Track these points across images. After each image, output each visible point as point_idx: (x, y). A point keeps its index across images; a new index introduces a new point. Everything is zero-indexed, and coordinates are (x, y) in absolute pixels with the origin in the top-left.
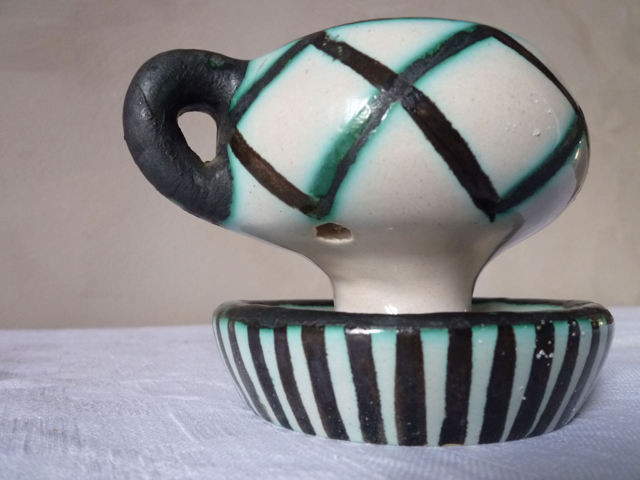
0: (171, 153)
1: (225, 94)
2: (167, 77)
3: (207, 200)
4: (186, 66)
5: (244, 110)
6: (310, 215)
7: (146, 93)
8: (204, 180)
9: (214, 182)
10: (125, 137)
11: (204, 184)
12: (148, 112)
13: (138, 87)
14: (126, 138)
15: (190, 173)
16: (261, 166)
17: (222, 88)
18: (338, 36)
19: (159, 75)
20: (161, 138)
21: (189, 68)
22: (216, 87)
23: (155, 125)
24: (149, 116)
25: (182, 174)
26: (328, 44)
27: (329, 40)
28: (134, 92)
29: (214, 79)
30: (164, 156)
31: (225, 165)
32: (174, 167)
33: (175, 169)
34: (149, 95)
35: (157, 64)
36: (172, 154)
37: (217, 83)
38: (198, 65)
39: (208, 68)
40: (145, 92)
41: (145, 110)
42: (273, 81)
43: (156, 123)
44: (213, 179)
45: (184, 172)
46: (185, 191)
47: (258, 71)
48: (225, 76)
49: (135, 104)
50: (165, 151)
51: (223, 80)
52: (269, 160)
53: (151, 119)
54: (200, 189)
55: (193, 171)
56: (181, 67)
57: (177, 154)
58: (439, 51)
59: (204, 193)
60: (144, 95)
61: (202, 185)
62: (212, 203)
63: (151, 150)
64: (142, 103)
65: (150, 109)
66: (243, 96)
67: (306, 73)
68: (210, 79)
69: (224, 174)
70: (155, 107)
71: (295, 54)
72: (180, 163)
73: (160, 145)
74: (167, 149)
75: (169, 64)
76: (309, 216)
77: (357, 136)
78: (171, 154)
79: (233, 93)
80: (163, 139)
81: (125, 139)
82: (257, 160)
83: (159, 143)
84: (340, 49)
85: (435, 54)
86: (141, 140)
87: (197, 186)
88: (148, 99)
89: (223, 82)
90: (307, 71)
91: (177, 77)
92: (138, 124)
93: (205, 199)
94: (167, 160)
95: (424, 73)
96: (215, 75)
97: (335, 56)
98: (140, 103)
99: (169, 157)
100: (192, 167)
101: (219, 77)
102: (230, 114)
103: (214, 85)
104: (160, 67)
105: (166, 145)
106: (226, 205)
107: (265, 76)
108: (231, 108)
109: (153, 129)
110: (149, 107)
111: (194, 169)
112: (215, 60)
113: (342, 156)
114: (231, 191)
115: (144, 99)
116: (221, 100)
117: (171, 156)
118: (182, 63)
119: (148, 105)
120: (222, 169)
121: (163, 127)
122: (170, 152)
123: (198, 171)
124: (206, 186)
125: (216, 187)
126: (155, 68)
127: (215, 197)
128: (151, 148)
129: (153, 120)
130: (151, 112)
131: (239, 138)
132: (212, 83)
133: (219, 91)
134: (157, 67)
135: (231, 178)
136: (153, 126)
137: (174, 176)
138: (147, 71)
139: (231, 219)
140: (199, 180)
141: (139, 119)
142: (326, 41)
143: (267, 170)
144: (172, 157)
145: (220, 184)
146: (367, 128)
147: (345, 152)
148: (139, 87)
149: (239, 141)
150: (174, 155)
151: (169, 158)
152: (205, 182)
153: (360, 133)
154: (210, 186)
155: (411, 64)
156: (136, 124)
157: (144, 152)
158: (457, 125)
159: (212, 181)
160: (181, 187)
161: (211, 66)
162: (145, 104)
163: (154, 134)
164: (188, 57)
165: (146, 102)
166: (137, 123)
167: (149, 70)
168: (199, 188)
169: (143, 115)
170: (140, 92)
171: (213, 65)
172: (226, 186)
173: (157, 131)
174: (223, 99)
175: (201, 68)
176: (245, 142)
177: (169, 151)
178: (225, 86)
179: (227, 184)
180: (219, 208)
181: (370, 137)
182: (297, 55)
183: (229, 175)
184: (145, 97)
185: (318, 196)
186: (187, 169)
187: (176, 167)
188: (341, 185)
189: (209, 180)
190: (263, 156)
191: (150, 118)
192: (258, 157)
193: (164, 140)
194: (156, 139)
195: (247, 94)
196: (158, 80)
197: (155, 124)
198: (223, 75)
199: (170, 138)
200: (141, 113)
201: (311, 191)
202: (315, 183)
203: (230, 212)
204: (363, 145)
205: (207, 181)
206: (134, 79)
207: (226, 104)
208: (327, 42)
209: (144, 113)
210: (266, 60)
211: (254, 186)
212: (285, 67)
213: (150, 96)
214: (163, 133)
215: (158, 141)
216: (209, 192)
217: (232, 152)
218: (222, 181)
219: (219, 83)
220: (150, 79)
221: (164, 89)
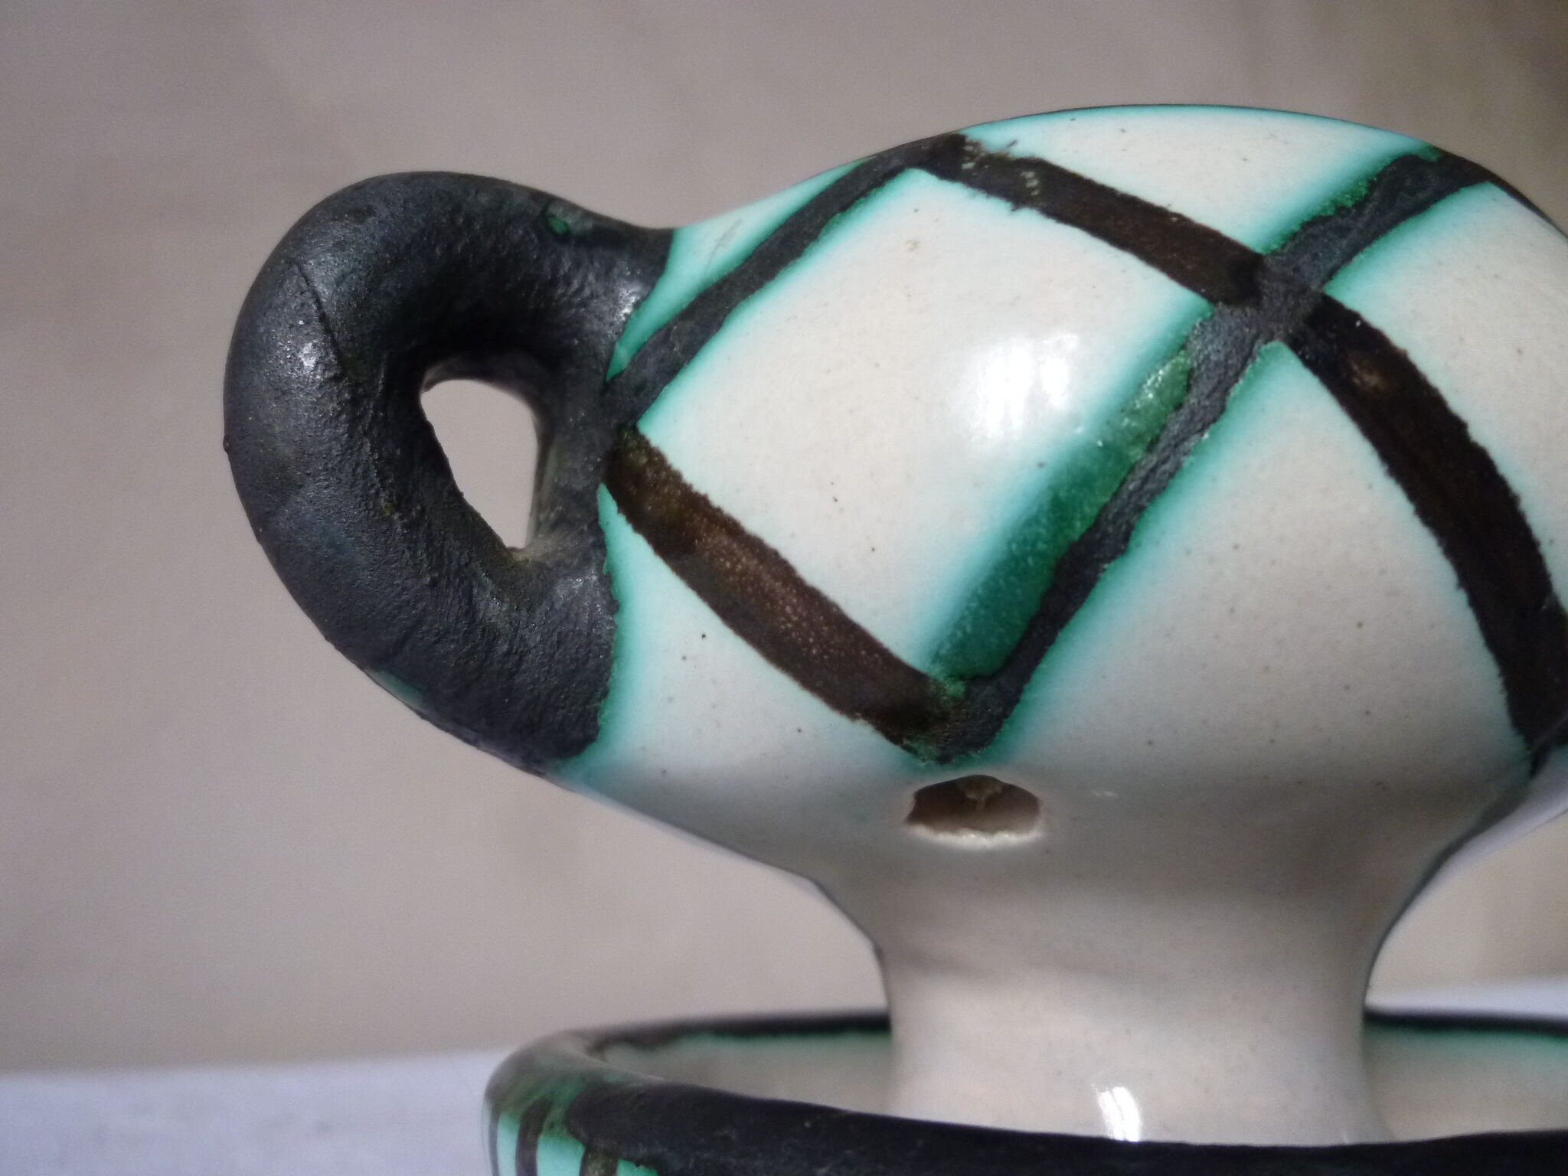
0: (401, 503)
1: (596, 322)
2: (402, 247)
3: (518, 680)
4: (469, 221)
5: (671, 370)
6: (915, 745)
7: (324, 291)
8: (511, 609)
9: (549, 618)
10: (227, 439)
11: (511, 623)
12: (327, 354)
13: (296, 269)
14: (231, 445)
15: (462, 581)
16: (739, 561)
17: (584, 304)
18: (1014, 143)
19: (374, 238)
20: (367, 448)
21: (478, 227)
22: (565, 299)
23: (347, 401)
24: (327, 367)
25: (434, 584)
26: (980, 165)
27: (983, 154)
28: (281, 285)
29: (562, 272)
30: (372, 513)
31: (586, 560)
32: (408, 554)
33: (411, 562)
34: (336, 298)
35: (371, 203)
36: (403, 506)
37: (569, 284)
38: (509, 222)
39: (540, 237)
40: (320, 288)
41: (315, 345)
42: (776, 278)
43: (353, 393)
44: (545, 606)
45: (440, 576)
46: (439, 646)
47: (714, 253)
48: (597, 265)
49: (280, 324)
50: (377, 493)
51: (591, 278)
52: (773, 539)
53: (336, 379)
54: (496, 638)
55: (474, 575)
56: (453, 221)
57: (419, 508)
58: (1367, 199)
59: (508, 653)
60: (316, 295)
61: (503, 625)
62: (536, 693)
63: (327, 487)
64: (307, 323)
65: (334, 343)
66: (660, 330)
67: (912, 250)
68: (547, 268)
69: (583, 590)
70: (353, 339)
71: (857, 198)
72: (430, 541)
73: (360, 470)
74: (384, 488)
75: (411, 205)
76: (907, 748)
77: (1136, 453)
78: (397, 508)
79: (624, 319)
80: (372, 450)
81: (227, 450)
82: (725, 541)
83: (357, 465)
84: (1032, 180)
85: (1360, 205)
86: (288, 451)
87: (484, 630)
88: (331, 311)
89: (590, 284)
90: (915, 245)
91: (438, 251)
92: (284, 393)
93: (512, 675)
94: (384, 527)
95: (1348, 257)
96: (563, 260)
97: (1019, 198)
98: (301, 322)
99: (389, 517)
100: (470, 558)
101: (577, 265)
102: (607, 387)
103: (560, 291)
104: (384, 212)
105: (383, 477)
106: (587, 702)
107: (742, 265)
108: (613, 370)
109: (340, 413)
110: (333, 337)
111: (476, 565)
112: (565, 215)
113: (1079, 527)
114: (607, 653)
115: (314, 307)
116: (576, 342)
117: (396, 517)
118: (457, 209)
119: (328, 331)
120: (578, 571)
121: (376, 408)
122: (394, 498)
123: (490, 576)
124: (516, 629)
125: (556, 634)
126: (361, 214)
127: (548, 672)
128: (326, 480)
129: (345, 382)
130: (339, 355)
131: (650, 463)
132: (553, 283)
133: (573, 311)
134: (370, 211)
135: (614, 606)
136: (340, 404)
137: (403, 589)
138: (334, 220)
139: (597, 757)
140: (493, 608)
141: (289, 377)
142: (972, 157)
143: (766, 577)
144: (401, 518)
145: (571, 627)
146: (1175, 428)
147: (1091, 511)
148: (300, 269)
149: (649, 474)
150: (411, 511)
151: (389, 521)
152: (514, 614)
153: (1151, 448)
154: (530, 631)
155: (1296, 228)
156: (280, 394)
157: (297, 494)
158: (1484, 431)
159: (540, 612)
160: (425, 628)
161: (551, 230)
162: (317, 325)
163: (341, 430)
164: (477, 193)
165: (323, 318)
166: (282, 391)
167: (341, 219)
168: (492, 636)
169: (309, 363)
170: (304, 285)
171: (559, 228)
172: (589, 634)
173: (354, 421)
174: (585, 339)
175: (521, 232)
176: (675, 478)
177: (391, 495)
178: (598, 297)
179: (593, 624)
180: (560, 712)
181: (1187, 461)
182: (862, 199)
183: (603, 594)
184: (318, 302)
185: (962, 677)
186: (454, 566)
187: (414, 556)
188: (1061, 635)
189: (531, 609)
190: (753, 524)
191: (328, 374)
192: (732, 528)
193: (376, 456)
194: (348, 449)
195: (675, 324)
196: (372, 252)
197: (347, 396)
198: (592, 263)
199: (398, 452)
200: (300, 356)
201: (937, 657)
202: (958, 625)
203: (597, 729)
204: (1161, 489)
205: (524, 613)
206: (284, 244)
207: (596, 355)
208: (977, 158)
209: (309, 355)
210: (739, 222)
211: (704, 636)
212: (823, 238)
213: (338, 301)
214: (375, 432)
215: (355, 457)
216: (529, 651)
217: (619, 511)
218: (577, 615)
219: (576, 284)
220: (340, 245)
221: (389, 284)
